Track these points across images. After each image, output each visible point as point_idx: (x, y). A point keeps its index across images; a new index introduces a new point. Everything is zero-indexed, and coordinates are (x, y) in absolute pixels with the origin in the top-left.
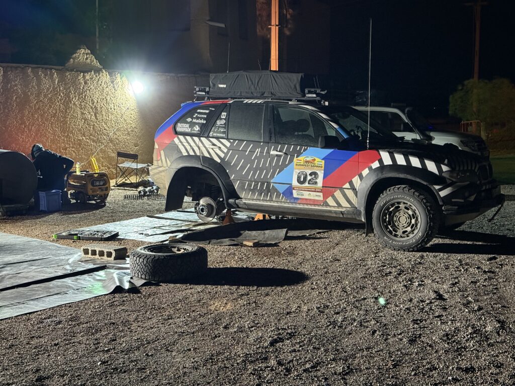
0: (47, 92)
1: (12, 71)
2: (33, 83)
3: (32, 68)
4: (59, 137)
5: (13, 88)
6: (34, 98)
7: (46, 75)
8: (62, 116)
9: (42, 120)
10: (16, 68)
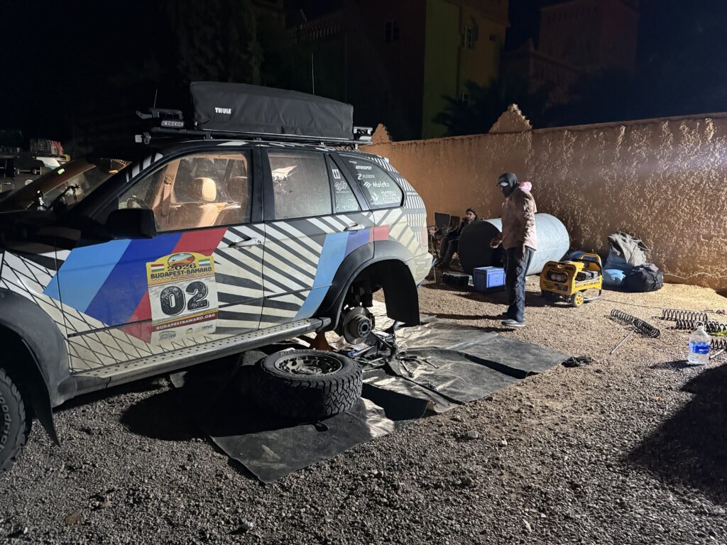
0: (689, 153)
1: (637, 130)
2: (667, 142)
3: (670, 120)
4: (699, 218)
5: (634, 151)
6: (665, 163)
7: (691, 129)
8: (711, 188)
9: (673, 192)
10: (645, 125)
